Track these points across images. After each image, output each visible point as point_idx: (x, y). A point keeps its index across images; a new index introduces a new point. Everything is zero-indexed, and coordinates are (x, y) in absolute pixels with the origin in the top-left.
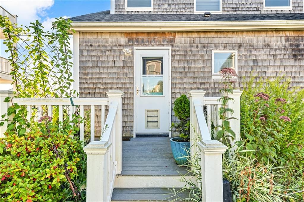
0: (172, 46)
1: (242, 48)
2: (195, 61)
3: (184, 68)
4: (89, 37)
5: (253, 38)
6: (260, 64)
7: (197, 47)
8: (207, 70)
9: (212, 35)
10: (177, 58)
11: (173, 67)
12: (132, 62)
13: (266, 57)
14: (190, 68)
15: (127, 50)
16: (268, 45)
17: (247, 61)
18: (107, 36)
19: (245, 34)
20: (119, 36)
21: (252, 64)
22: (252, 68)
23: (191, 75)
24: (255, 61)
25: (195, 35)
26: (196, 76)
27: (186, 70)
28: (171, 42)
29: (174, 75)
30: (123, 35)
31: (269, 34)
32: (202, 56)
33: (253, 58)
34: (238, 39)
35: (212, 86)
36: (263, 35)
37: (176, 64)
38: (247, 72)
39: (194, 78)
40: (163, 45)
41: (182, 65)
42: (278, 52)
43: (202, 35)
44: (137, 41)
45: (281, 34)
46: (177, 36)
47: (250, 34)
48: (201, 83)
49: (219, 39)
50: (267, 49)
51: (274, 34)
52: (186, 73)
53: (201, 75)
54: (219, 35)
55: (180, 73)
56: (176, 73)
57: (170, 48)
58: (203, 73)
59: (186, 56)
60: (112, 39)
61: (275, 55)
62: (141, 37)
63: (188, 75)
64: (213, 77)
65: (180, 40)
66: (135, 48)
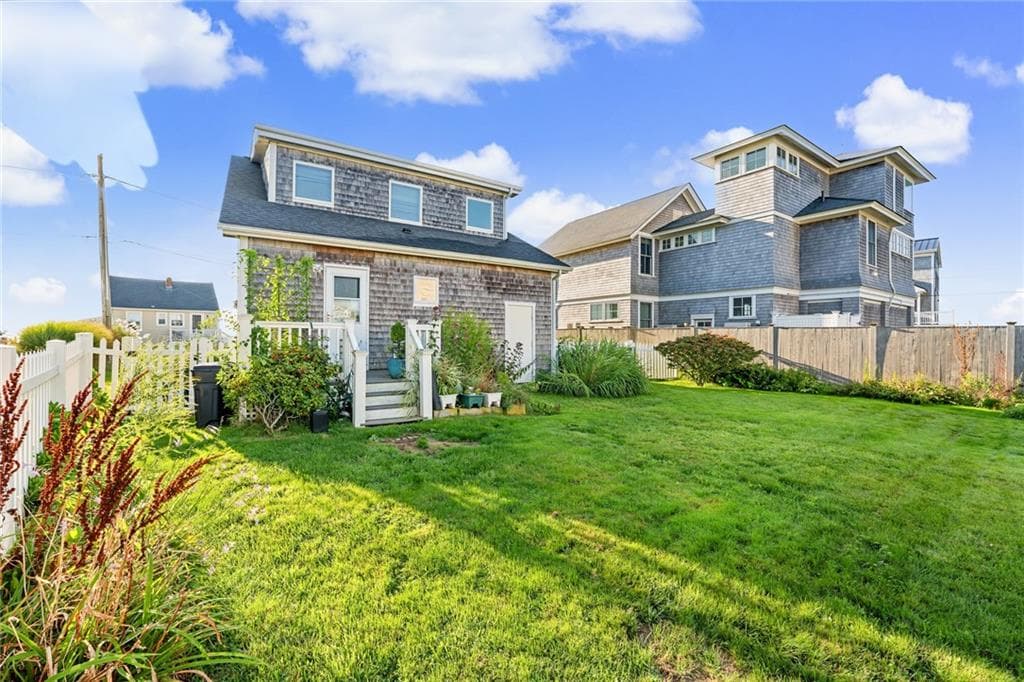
0: (371, 266)
1: (443, 277)
2: (396, 286)
3: (384, 292)
4: (260, 244)
5: (454, 268)
6: (459, 294)
7: (398, 270)
8: (408, 296)
9: (415, 260)
10: (376, 281)
11: (372, 291)
12: (321, 281)
13: (464, 287)
14: (391, 293)
15: (316, 266)
16: (466, 276)
17: (447, 290)
18: (288, 247)
19: (446, 263)
20: (304, 248)
21: (452, 293)
22: (453, 297)
23: (392, 301)
24: (455, 290)
25: (396, 258)
26: (397, 302)
27: (386, 295)
28: (369, 262)
29: (373, 300)
30: (311, 248)
31: (468, 265)
32: (403, 281)
33: (453, 287)
34: (440, 267)
35: (414, 313)
36: (462, 265)
37: (375, 288)
38: (447, 301)
39: (395, 304)
40: (360, 265)
41: (381, 289)
42: (475, 284)
43: (404, 259)
44: (329, 256)
45: (477, 267)
46: (377, 256)
47: (451, 263)
48: (402, 311)
49: (421, 264)
50: (465, 279)
51: (472, 266)
52: (386, 298)
53: (402, 302)
54: (420, 260)
55: (379, 298)
56: (375, 297)
57: (368, 268)
58: (404, 299)
59: (386, 279)
60: (296, 251)
61: (473, 287)
62: (333, 252)
63: (389, 301)
64: (414, 305)
65: (379, 260)
66: (326, 264)
